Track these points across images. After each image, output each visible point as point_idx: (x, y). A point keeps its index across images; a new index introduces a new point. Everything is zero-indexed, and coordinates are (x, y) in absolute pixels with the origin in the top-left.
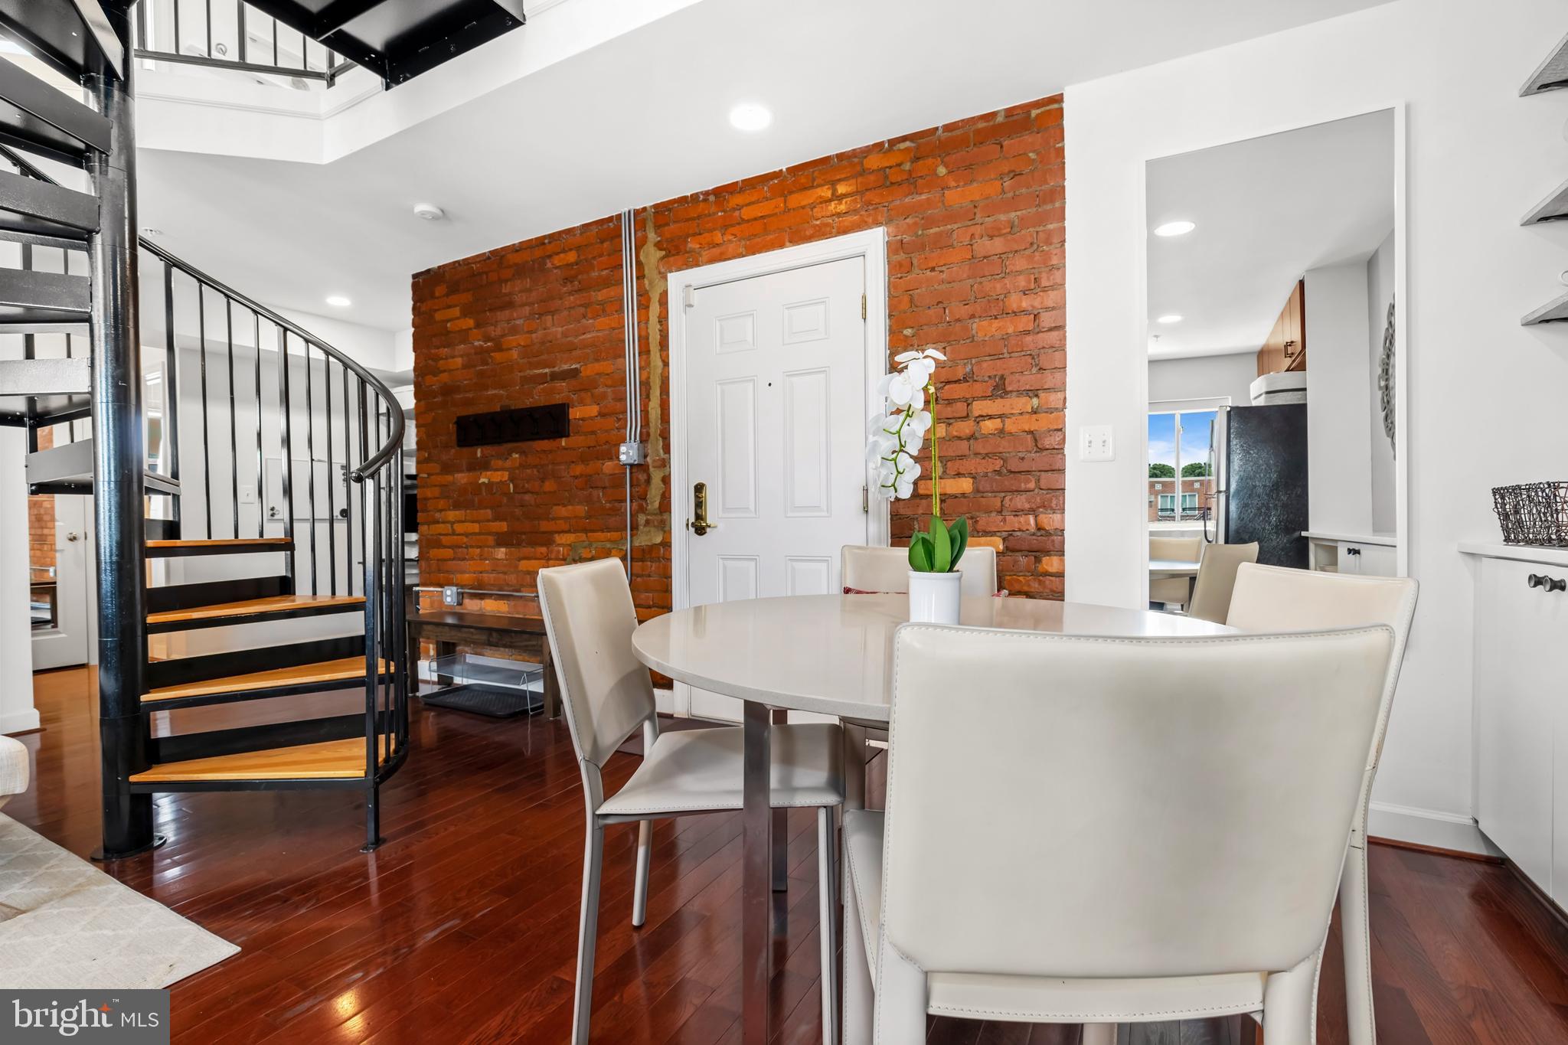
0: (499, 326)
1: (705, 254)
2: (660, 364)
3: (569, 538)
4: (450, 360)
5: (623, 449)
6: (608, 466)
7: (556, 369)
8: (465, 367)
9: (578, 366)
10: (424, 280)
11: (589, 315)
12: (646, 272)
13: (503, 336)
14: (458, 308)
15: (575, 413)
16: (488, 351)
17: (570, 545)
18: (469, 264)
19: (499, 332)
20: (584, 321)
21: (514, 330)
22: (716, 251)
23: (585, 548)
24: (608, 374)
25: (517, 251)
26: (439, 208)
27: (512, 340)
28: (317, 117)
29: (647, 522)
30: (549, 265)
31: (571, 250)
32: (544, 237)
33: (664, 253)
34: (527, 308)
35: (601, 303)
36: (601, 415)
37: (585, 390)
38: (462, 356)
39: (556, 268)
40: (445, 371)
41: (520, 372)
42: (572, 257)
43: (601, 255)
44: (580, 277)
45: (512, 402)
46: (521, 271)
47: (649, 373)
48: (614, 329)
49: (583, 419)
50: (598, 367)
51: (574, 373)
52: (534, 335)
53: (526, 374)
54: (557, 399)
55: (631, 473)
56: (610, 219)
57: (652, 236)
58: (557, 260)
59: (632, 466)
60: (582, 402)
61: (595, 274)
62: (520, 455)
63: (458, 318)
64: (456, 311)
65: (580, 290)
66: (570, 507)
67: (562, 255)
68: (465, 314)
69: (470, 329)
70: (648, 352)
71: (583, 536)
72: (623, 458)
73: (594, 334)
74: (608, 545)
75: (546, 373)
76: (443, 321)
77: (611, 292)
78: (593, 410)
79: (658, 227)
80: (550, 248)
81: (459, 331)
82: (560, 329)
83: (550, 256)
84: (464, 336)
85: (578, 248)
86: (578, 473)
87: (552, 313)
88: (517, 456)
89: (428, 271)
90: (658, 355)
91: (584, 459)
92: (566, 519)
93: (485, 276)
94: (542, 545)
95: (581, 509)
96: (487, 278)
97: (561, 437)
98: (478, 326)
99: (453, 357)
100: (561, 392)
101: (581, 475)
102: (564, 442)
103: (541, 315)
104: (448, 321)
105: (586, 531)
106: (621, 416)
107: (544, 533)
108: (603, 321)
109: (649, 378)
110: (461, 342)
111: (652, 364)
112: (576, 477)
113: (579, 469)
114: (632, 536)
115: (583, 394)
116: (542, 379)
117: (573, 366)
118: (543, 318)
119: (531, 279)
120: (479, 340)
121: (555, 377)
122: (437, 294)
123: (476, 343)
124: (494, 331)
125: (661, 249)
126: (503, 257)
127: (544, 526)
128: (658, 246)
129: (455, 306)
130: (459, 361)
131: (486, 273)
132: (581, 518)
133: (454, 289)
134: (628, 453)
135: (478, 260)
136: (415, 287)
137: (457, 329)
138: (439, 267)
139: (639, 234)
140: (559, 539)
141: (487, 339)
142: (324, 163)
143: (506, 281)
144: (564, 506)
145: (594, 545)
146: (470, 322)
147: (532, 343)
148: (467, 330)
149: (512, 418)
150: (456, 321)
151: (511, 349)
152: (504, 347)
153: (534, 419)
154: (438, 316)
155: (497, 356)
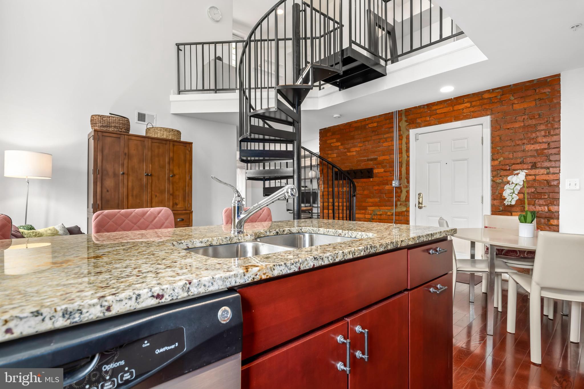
1: (423, 124)
2: (406, 156)
3: (373, 208)
4: (332, 155)
5: (394, 182)
6: (387, 187)
7: (369, 158)
8: (337, 157)
9: (377, 157)
10: (323, 132)
11: (381, 142)
12: (402, 129)
13: (350, 148)
15: (375, 171)
16: (345, 152)
17: (373, 210)
18: (339, 126)
19: (349, 146)
20: (379, 144)
21: (355, 146)
22: (427, 123)
23: (378, 211)
24: (387, 160)
25: (356, 123)
27: (354, 149)
28: (317, 97)
29: (401, 204)
30: (367, 127)
31: (375, 122)
32: (366, 119)
33: (408, 123)
34: (359, 140)
35: (386, 139)
36: (385, 171)
37: (380, 164)
38: (336, 153)
39: (370, 128)
40: (330, 158)
41: (356, 158)
42: (375, 125)
43: (386, 124)
44: (378, 131)
45: (353, 167)
46: (357, 128)
47: (402, 159)
48: (390, 146)
49: (378, 173)
50: (384, 157)
51: (376, 159)
52: (361, 148)
53: (358, 159)
54: (370, 167)
55: (395, 189)
56: (389, 113)
57: (404, 118)
58: (370, 126)
59: (396, 187)
60: (378, 168)
61: (383, 129)
63: (335, 142)
64: (335, 140)
65: (378, 134)
66: (373, 199)
67: (372, 124)
68: (337, 141)
70: (402, 153)
71: (377, 208)
72: (394, 185)
73: (383, 148)
74: (386, 211)
75: (365, 159)
77: (389, 135)
78: (382, 170)
79: (406, 116)
80: (367, 122)
81: (335, 146)
82: (371, 146)
83: (367, 124)
84: (337, 148)
85: (378, 122)
86: (376, 189)
87: (368, 141)
89: (325, 128)
90: (405, 153)
91: (378, 185)
92: (371, 202)
93: (345, 130)
94: (363, 210)
95: (377, 200)
97: (371, 178)
98: (342, 145)
99: (333, 154)
100: (370, 165)
101: (377, 190)
102: (371, 179)
103: (364, 142)
104: (331, 143)
105: (378, 206)
106: (392, 172)
107: (363, 206)
108: (386, 144)
109: (402, 161)
110: (336, 150)
111: (403, 156)
112: (376, 190)
113: (376, 188)
114: (395, 208)
115: (378, 165)
116: (364, 161)
117: (375, 157)
118: (365, 143)
119: (361, 131)
120: (342, 149)
121: (368, 160)
122: (328, 135)
124: (347, 146)
125: (407, 122)
126: (352, 124)
127: (364, 204)
128: (406, 121)
129: (334, 139)
130: (335, 155)
131: (345, 129)
132: (377, 202)
133: (334, 133)
134: (395, 183)
135: (342, 125)
136: (320, 133)
138: (329, 127)
139: (400, 118)
140: (369, 208)
141: (345, 148)
142: (319, 108)
143: (352, 132)
144: (371, 198)
145: (382, 211)
146: (339, 144)
147: (361, 150)
148: (338, 146)
149: (354, 172)
150: (335, 143)
151: (353, 152)
152: (351, 151)
153: (362, 172)
154: (328, 142)
155: (348, 154)
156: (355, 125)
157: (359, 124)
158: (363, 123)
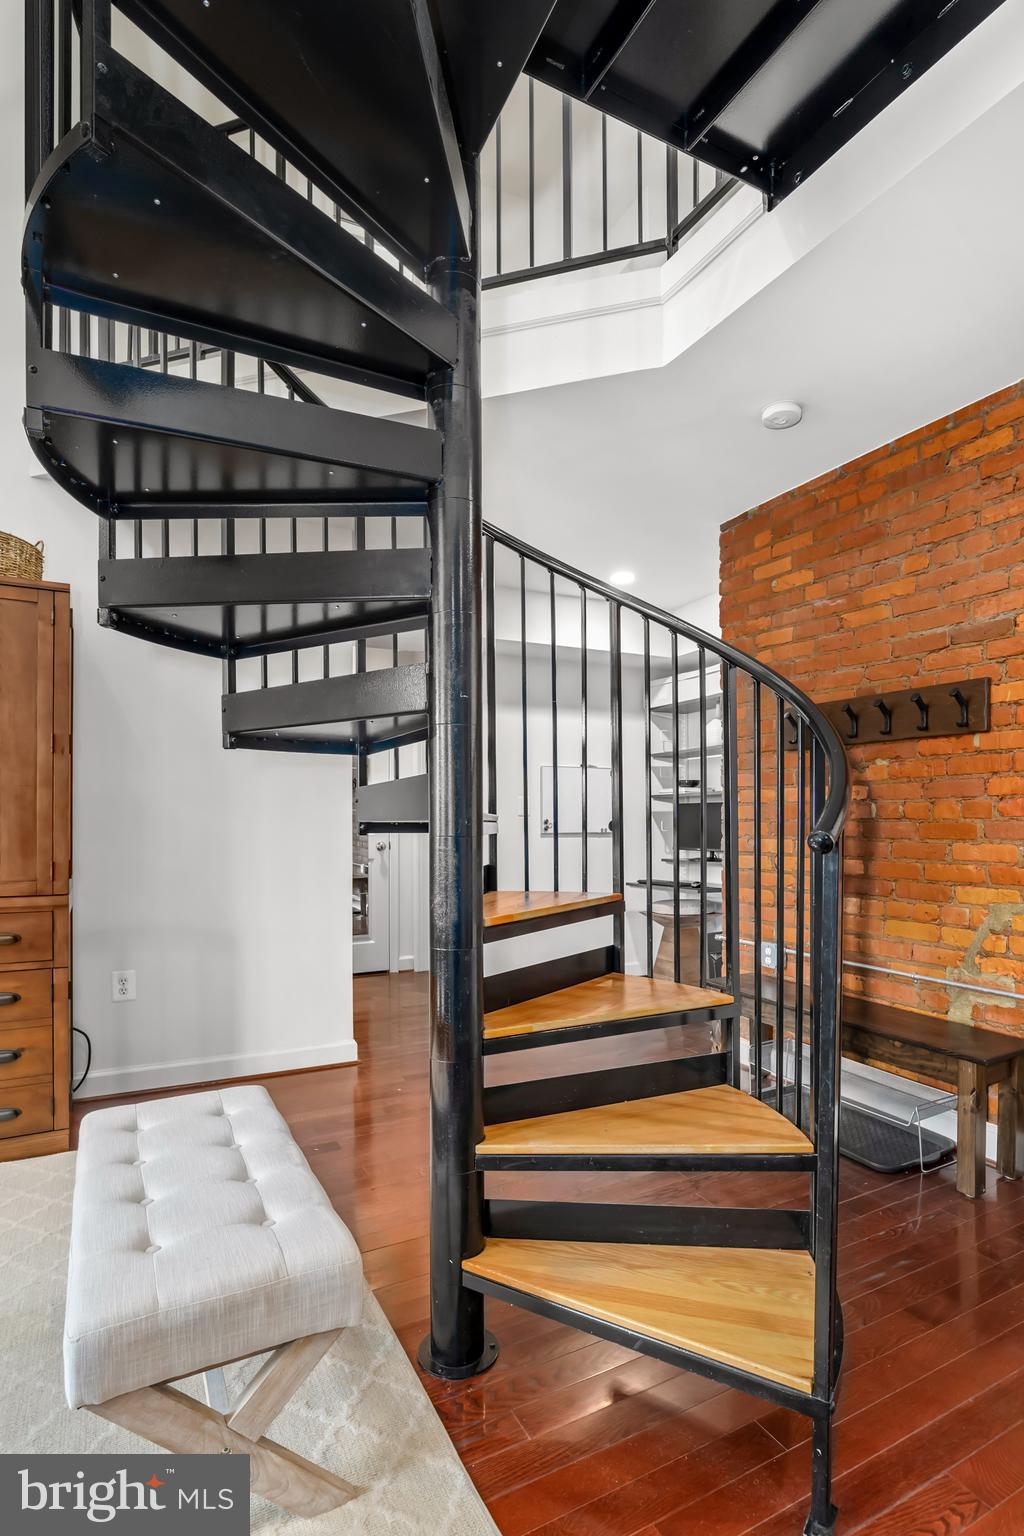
0: (856, 575)
3: (987, 895)
4: (774, 632)
7: (965, 625)
8: (798, 639)
9: (1012, 615)
10: (738, 530)
13: (863, 587)
14: (789, 558)
15: (1004, 694)
16: (838, 613)
18: (808, 492)
19: (856, 581)
21: (886, 576)
23: (1017, 913)
25: (892, 454)
27: (879, 592)
30: (954, 462)
31: (1000, 428)
34: (911, 539)
38: (793, 624)
39: (971, 463)
40: (766, 648)
41: (893, 637)
42: (1002, 439)
44: (1017, 468)
45: (876, 683)
46: (897, 483)
49: (1017, 703)
51: (1006, 628)
52: (922, 577)
53: (906, 637)
54: (969, 674)
58: (970, 453)
60: (1017, 676)
62: (890, 763)
63: (789, 573)
64: (786, 563)
65: (1015, 490)
66: (988, 846)
67: (981, 442)
68: (798, 566)
69: (809, 584)
71: (1014, 894)
75: (945, 635)
76: (766, 579)
81: (789, 591)
82: (975, 561)
83: (955, 450)
84: (797, 596)
85: (1014, 424)
87: (960, 537)
88: (885, 763)
89: (745, 515)
91: (1018, 768)
92: (977, 862)
93: (834, 504)
95: (1009, 851)
96: (838, 505)
97: (976, 732)
98: (820, 579)
99: (779, 627)
100: (973, 661)
101: (1013, 795)
102: (979, 741)
103: (936, 544)
104: (773, 578)
107: (933, 882)
110: (792, 606)
115: (1020, 662)
116: (939, 644)
117: (1002, 617)
118: (941, 548)
119: (917, 492)
120: (821, 599)
121: (960, 638)
122: (757, 545)
123: (818, 604)
124: (844, 582)
126: (864, 470)
127: (936, 872)
129: (786, 556)
130: (788, 633)
131: (836, 500)
132: (1009, 864)
133: (782, 532)
135: (824, 482)
136: (725, 542)
137: (787, 587)
138: (762, 506)
141: (836, 594)
142: (662, 365)
143: (871, 505)
144: (978, 843)
146: (808, 576)
147: (918, 589)
148: (803, 588)
149: (882, 706)
150: (787, 578)
151: (877, 604)
152: (865, 602)
153: (924, 708)
154: (758, 575)
155: (853, 618)
156: (885, 468)
157: (910, 458)
158: (931, 450)
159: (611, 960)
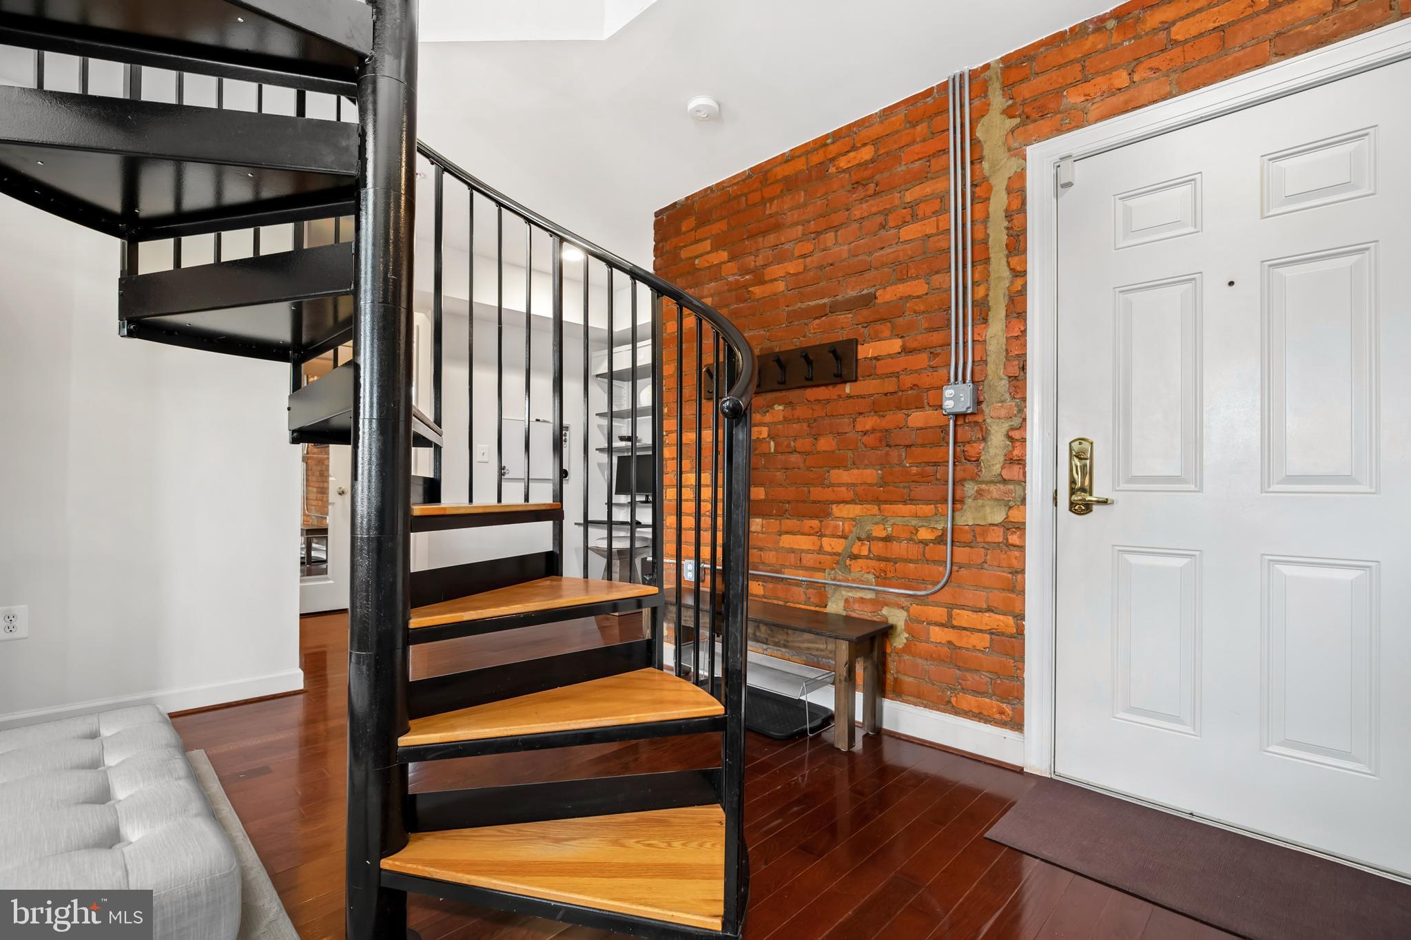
0: (760, 256)
1: (1094, 110)
2: (1006, 273)
3: (854, 510)
5: (948, 392)
6: (917, 418)
7: (839, 297)
9: (872, 290)
10: (668, 217)
11: (891, 224)
12: (986, 152)
13: (765, 266)
14: (709, 241)
15: (866, 351)
16: (746, 286)
17: (853, 519)
18: (724, 188)
19: (760, 261)
20: (883, 232)
21: (781, 258)
22: (1119, 99)
23: (876, 523)
24: (919, 297)
25: (787, 161)
26: (716, 101)
27: (776, 270)
29: (980, 494)
30: (832, 170)
31: (864, 145)
32: (827, 136)
33: (1018, 120)
34: (800, 228)
35: (912, 206)
36: (906, 350)
37: (883, 320)
38: (712, 295)
39: (844, 171)
41: (787, 306)
42: (866, 154)
43: (914, 142)
44: (877, 177)
45: (775, 343)
46: (791, 184)
47: (988, 289)
48: (929, 236)
49: (877, 358)
50: (902, 289)
51: (868, 300)
52: (808, 260)
53: (797, 307)
54: (842, 336)
55: (955, 425)
56: (929, 93)
57: (998, 101)
58: (843, 163)
59: (957, 416)
60: (876, 337)
61: (901, 169)
62: (785, 407)
63: (708, 253)
64: (707, 245)
65: (876, 194)
66: (856, 471)
67: (852, 155)
68: (716, 247)
69: (724, 263)
70: (987, 260)
71: (874, 509)
72: (949, 405)
73: (900, 247)
74: (914, 522)
75: (824, 305)
76: (690, 258)
77: (927, 188)
78: (896, 345)
79: (1007, 87)
80: (833, 150)
81: (709, 268)
82: (846, 247)
83: (832, 160)
84: (715, 272)
85: (876, 142)
86: (868, 427)
87: (836, 228)
88: (781, 408)
89: (674, 204)
90: (1004, 261)
91: (877, 409)
92: (847, 485)
93: (744, 198)
94: (816, 517)
95: (871, 474)
96: (746, 200)
97: (845, 382)
98: (732, 258)
100: (843, 326)
101: (873, 430)
102: (848, 388)
103: (818, 233)
104: (696, 257)
105: (878, 501)
106: (939, 350)
107: (814, 502)
108: (911, 232)
109: (987, 295)
110: (711, 281)
111: (993, 276)
112: (865, 433)
113: (868, 422)
114: (953, 511)
115: (878, 326)
116: (820, 312)
117: (865, 292)
118: (822, 236)
119: (806, 191)
120: (733, 275)
121: (834, 308)
122: (684, 229)
123: (731, 279)
124: (750, 261)
125: (1011, 117)
126: (767, 172)
127: (817, 493)
128: (1008, 113)
129: (705, 239)
131: (746, 195)
132: (871, 485)
133: (704, 220)
134: (955, 398)
135: (736, 181)
136: (658, 225)
137: (708, 265)
138: (687, 198)
139: (977, 102)
140: (836, 510)
141: (744, 271)
143: (771, 200)
144: (846, 468)
145: (892, 521)
146: (724, 255)
147: (806, 269)
148: (720, 265)
149: (778, 361)
150: (707, 257)
151: (776, 280)
152: (767, 278)
153: (809, 362)
154: (684, 254)
155: (757, 291)
156: (781, 172)
157: (800, 165)
158: (816, 159)
159: (550, 564)
